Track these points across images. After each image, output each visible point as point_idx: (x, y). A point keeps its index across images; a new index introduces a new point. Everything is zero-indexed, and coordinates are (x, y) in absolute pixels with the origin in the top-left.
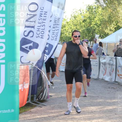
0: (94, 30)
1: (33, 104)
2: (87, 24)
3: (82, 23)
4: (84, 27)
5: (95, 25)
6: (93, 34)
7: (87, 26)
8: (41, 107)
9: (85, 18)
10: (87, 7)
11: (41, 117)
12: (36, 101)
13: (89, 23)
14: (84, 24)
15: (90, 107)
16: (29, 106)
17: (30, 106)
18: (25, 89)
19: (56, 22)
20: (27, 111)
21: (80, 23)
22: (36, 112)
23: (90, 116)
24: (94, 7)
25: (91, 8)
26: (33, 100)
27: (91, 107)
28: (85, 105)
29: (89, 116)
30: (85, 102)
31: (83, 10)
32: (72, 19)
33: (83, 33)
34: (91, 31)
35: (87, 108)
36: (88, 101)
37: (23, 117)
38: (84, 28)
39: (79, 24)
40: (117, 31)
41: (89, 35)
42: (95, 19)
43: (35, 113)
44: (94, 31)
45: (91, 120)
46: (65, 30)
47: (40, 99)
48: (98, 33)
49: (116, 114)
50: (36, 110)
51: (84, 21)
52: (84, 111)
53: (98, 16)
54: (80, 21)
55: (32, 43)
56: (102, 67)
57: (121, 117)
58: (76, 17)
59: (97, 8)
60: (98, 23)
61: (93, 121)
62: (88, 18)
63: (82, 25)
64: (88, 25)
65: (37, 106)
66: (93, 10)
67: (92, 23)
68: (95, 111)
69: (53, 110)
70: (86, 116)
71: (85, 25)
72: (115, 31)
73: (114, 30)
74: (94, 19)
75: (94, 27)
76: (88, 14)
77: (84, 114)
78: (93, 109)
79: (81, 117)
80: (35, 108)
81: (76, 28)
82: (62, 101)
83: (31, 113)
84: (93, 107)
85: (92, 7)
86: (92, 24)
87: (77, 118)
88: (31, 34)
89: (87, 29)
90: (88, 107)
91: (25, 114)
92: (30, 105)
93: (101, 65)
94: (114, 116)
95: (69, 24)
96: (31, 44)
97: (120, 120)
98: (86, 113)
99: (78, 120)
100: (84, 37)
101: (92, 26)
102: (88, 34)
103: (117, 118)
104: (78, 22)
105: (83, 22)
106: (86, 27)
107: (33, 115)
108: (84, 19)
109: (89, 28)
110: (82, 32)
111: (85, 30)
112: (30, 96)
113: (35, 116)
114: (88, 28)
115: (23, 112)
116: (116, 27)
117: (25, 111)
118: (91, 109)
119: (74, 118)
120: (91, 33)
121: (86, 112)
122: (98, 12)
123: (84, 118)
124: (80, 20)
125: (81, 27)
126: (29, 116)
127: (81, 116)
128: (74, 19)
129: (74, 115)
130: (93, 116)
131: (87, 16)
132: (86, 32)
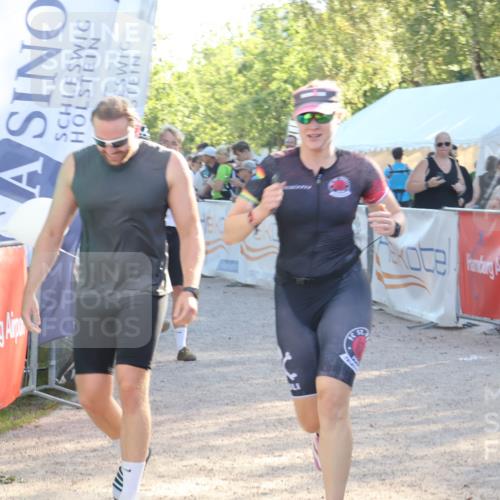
0: (284, 102)
1: (46, 399)
2: (257, 79)
3: (236, 75)
4: (245, 92)
5: (286, 82)
6: (277, 119)
7: (256, 88)
8: (78, 408)
9: (248, 58)
10: (255, 13)
11: (79, 447)
12: (57, 383)
13: (262, 76)
14: (241, 79)
15: (270, 401)
16: (30, 404)
17: (35, 405)
18: (14, 339)
19: (125, 72)
20: (21, 427)
21: (229, 78)
22: (59, 430)
23: (272, 435)
26: (47, 383)
27: (278, 403)
28: (254, 394)
29: (267, 435)
30: (251, 385)
31: (239, 27)
32: (196, 60)
33: (241, 114)
34: (273, 108)
35: (261, 406)
37: (7, 450)
38: (244, 97)
39: (224, 81)
40: (370, 103)
41: (263, 124)
42: (286, 59)
43: (54, 431)
44: (282, 108)
45: (277, 454)
46: (170, 106)
49: (371, 426)
50: (60, 420)
51: (244, 68)
52: (248, 420)
53: (298, 48)
54: (229, 69)
55: (41, 159)
57: (392, 435)
58: (214, 55)
60: (295, 78)
61: (284, 453)
62: (259, 55)
63: (235, 84)
64: (260, 85)
65: (64, 407)
66: (279, 25)
67: (276, 75)
70: (257, 435)
71: (249, 84)
72: (365, 106)
73: (362, 100)
74: (281, 58)
75: (285, 90)
76: (257, 43)
77: (249, 431)
78: (282, 408)
79: (237, 443)
80: (56, 411)
81: (213, 96)
82: (162, 384)
83: (40, 432)
84: (284, 403)
85: (274, 12)
86: (274, 79)
87: (223, 446)
88: (36, 125)
89: (257, 101)
90: (262, 402)
91: (17, 437)
92: (34, 402)
94: (365, 434)
95: (183, 81)
96: (37, 166)
97: (388, 447)
98: (257, 425)
99: (227, 454)
100: (243, 130)
101: (274, 86)
102: (258, 120)
103: (378, 439)
104: (219, 74)
105: (240, 71)
106: (251, 94)
107: (46, 439)
108: (246, 62)
109: (262, 96)
110: (237, 113)
111: (249, 106)
112: (34, 366)
113: (57, 442)
114: (258, 97)
115: (8, 429)
116: (367, 87)
117: (14, 428)
118: (277, 411)
119: (213, 448)
120: (270, 116)
121: (257, 422)
122: (297, 32)
123: (248, 444)
124: (226, 67)
125: (233, 91)
126: (33, 444)
127: (239, 440)
128: (204, 62)
130: (286, 435)
131: (256, 48)
132: (251, 112)
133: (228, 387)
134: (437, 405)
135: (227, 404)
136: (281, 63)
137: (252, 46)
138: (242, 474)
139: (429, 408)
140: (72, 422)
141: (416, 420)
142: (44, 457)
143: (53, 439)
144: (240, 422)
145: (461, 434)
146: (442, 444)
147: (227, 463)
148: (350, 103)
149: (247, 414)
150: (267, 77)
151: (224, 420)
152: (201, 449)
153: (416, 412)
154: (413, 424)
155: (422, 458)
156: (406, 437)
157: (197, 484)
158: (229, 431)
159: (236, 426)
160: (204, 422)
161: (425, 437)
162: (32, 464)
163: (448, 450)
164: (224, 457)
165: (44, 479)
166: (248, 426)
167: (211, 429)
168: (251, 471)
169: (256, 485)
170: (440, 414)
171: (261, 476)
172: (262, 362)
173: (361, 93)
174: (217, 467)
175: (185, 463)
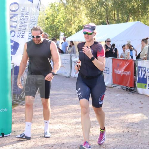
0: (58, 27)
2: (50, 21)
4: (48, 24)
5: (58, 22)
6: (56, 32)
8: (23, 105)
9: (48, 16)
13: (52, 21)
14: (46, 21)
21: (43, 21)
23: (75, 113)
24: (56, 5)
25: (54, 5)
30: (65, 100)
34: (55, 29)
36: (68, 99)
38: (47, 26)
42: (58, 17)
47: (21, 97)
48: (61, 31)
50: (20, 108)
51: (47, 18)
52: (67, 110)
53: (61, 14)
54: (43, 18)
56: (74, 65)
59: (59, 6)
60: (61, 21)
61: (79, 118)
62: (51, 15)
63: (45, 22)
64: (51, 23)
65: (19, 105)
66: (56, 8)
67: (56, 21)
68: (78, 110)
69: (36, 108)
71: (48, 22)
75: (58, 24)
77: (69, 112)
79: (66, 115)
80: (18, 106)
83: (15, 111)
90: (69, 105)
93: (73, 63)
99: (65, 118)
101: (55, 23)
102: (51, 32)
105: (46, 19)
106: (49, 25)
107: (18, 113)
109: (52, 26)
111: (49, 28)
113: (21, 114)
118: (74, 107)
119: (61, 116)
122: (60, 10)
123: (69, 116)
125: (45, 24)
126: (15, 114)
127: (67, 115)
129: (59, 113)
130: (78, 114)
131: (50, 13)
132: (49, 30)
133: (59, 101)
134: (113, 107)
135: (61, 105)
136: (57, 18)
137: (49, 13)
138: (70, 123)
139: (111, 108)
140: (23, 109)
141: (109, 111)
142: (19, 118)
143: (19, 113)
144: (65, 110)
145: (122, 115)
146: (118, 117)
147: (66, 121)
148: (75, 29)
149: (66, 108)
150: (53, 21)
151: (61, 109)
152: (58, 117)
153: (109, 109)
154: (109, 112)
155: (114, 120)
156: (108, 115)
157: (60, 126)
158: (63, 112)
159: (65, 111)
160: (56, 110)
161: (113, 115)
162: (16, 119)
163: (120, 119)
164: (64, 119)
165: (21, 123)
166: (68, 111)
167: (59, 112)
168: (72, 123)
169: (75, 126)
170: (115, 109)
171: (75, 124)
172: (66, 94)
173: (78, 26)
174: (63, 122)
175: (55, 120)
